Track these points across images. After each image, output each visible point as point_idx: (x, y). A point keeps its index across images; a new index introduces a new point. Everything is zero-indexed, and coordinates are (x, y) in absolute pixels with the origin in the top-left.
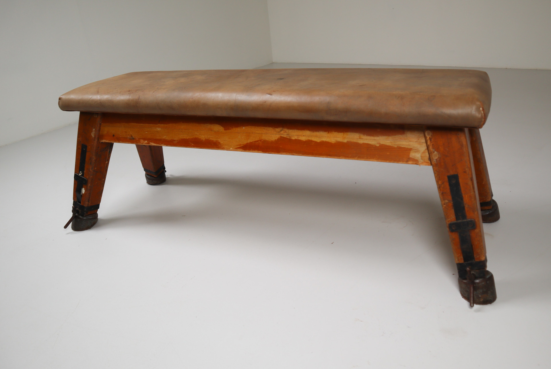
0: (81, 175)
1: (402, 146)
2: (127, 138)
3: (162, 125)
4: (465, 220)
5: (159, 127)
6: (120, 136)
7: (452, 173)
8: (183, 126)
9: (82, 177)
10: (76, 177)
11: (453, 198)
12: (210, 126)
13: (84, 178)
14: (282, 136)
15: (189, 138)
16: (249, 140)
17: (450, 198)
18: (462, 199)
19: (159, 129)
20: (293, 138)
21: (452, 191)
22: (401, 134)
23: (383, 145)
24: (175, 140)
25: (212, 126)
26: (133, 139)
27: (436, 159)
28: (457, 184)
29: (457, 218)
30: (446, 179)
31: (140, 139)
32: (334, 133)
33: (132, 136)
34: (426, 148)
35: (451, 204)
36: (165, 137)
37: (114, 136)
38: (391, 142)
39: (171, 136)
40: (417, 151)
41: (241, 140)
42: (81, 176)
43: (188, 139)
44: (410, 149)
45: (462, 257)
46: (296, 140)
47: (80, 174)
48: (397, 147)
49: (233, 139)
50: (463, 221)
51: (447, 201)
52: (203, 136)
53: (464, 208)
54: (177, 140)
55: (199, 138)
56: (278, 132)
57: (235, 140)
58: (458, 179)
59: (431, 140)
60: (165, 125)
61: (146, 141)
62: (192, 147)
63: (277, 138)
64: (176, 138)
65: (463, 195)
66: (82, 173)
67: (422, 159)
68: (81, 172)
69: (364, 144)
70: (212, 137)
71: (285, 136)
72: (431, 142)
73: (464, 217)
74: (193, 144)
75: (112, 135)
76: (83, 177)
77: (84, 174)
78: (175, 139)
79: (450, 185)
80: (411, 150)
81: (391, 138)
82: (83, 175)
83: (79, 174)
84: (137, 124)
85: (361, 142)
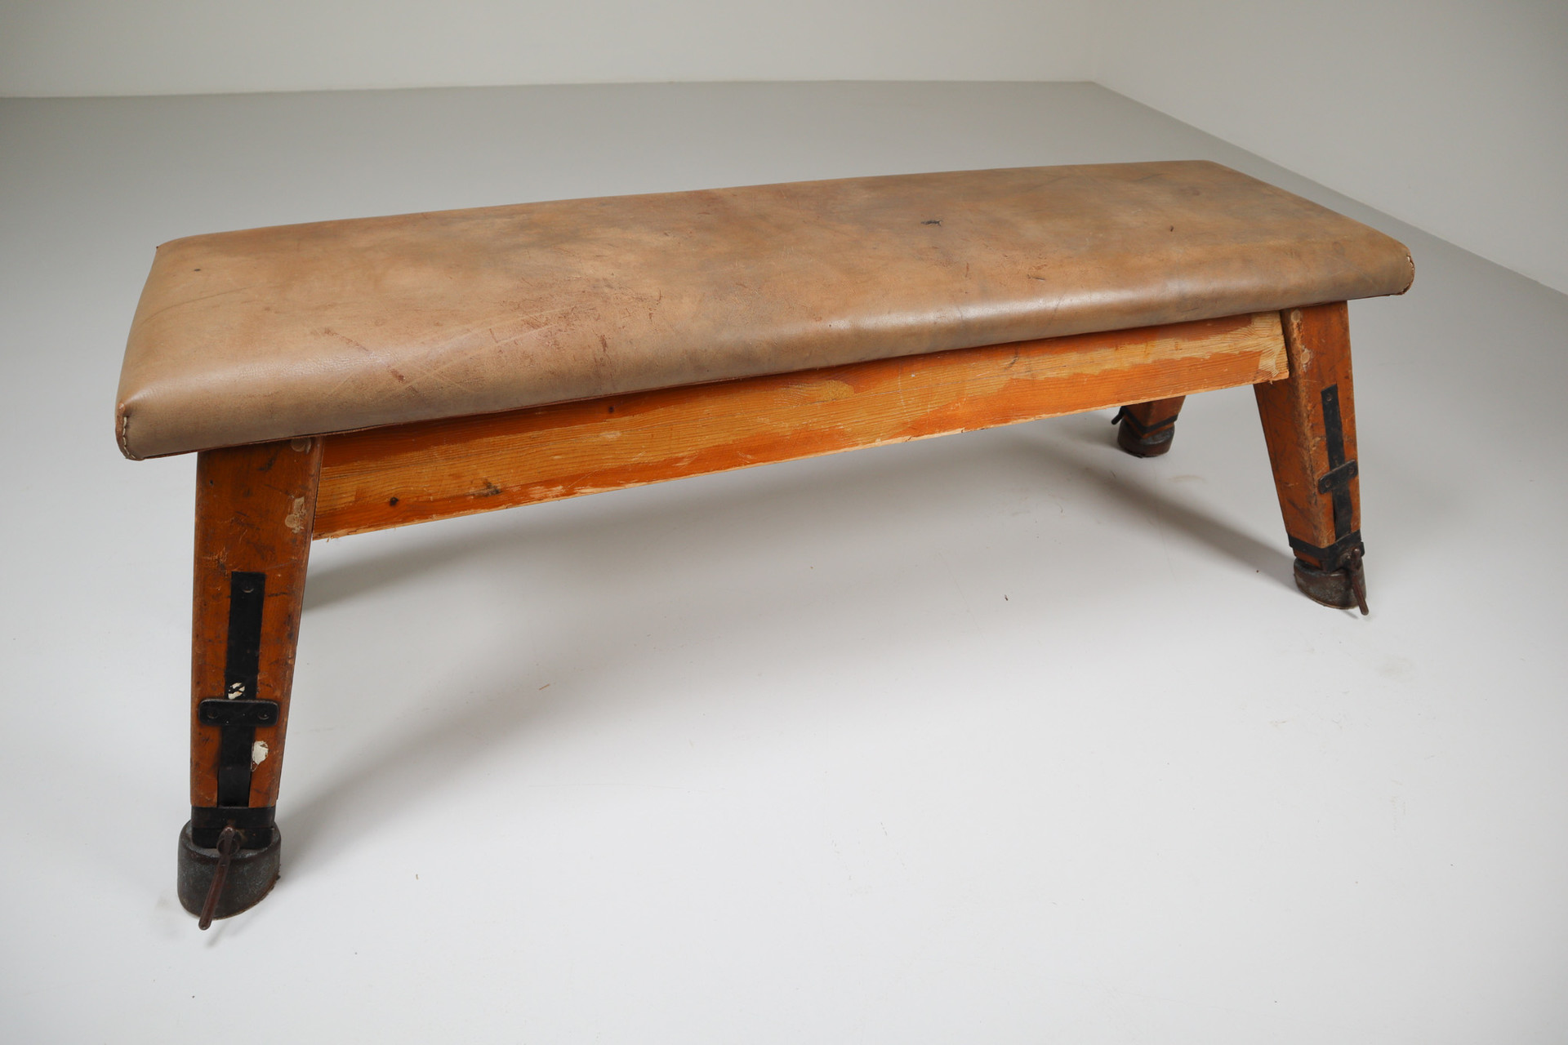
0: (237, 698)
1: (1247, 350)
2: (465, 496)
3: (627, 418)
4: (1343, 465)
5: (612, 428)
6: (430, 495)
7: (1328, 384)
8: (709, 409)
9: (252, 701)
10: (207, 713)
11: (1328, 431)
12: (807, 388)
13: (257, 701)
14: (1014, 377)
15: (734, 441)
16: (929, 406)
17: (1323, 431)
18: (1340, 428)
19: (611, 436)
20: (1041, 378)
21: (1326, 416)
22: (1245, 326)
23: (1217, 353)
24: (683, 458)
25: (814, 388)
26: (497, 492)
27: (1307, 364)
28: (1335, 402)
29: (1332, 466)
30: (1320, 396)
31: (526, 486)
32: (1128, 347)
33: (488, 485)
34: (1283, 345)
35: (1324, 443)
36: (637, 458)
37: (394, 502)
38: (1230, 346)
39: (667, 447)
40: (1271, 353)
41: (905, 411)
42: (243, 701)
43: (731, 443)
44: (1260, 353)
45: (1334, 534)
46: (1047, 380)
47: (232, 696)
48: (1240, 353)
49: (881, 413)
50: (1341, 467)
51: (1318, 439)
52: (787, 425)
53: (1342, 444)
54: (689, 457)
55: (775, 431)
56: (1006, 369)
57: (888, 414)
58: (1337, 392)
59: (1299, 330)
60: (637, 417)
61: (561, 487)
62: (746, 464)
63: (1002, 386)
64: (686, 451)
65: (1343, 421)
66: (242, 689)
67: (1277, 369)
68: (235, 686)
69: (1184, 359)
70: (815, 420)
71: (1022, 376)
72: (1300, 332)
73: (1342, 460)
74: (749, 457)
75: (387, 500)
76: (254, 698)
77: (259, 688)
78: (681, 455)
79: (1324, 408)
80: (1260, 355)
81: (1229, 336)
82: (250, 692)
83: (227, 697)
84: (512, 437)
85: (1178, 356)
